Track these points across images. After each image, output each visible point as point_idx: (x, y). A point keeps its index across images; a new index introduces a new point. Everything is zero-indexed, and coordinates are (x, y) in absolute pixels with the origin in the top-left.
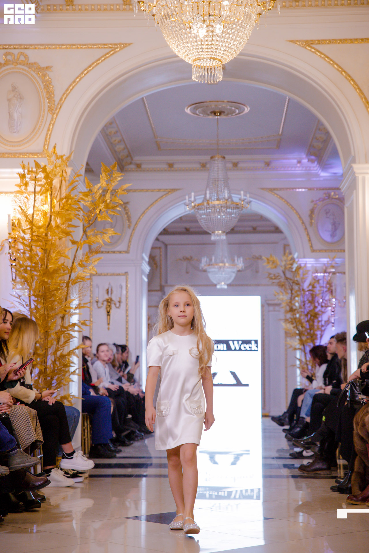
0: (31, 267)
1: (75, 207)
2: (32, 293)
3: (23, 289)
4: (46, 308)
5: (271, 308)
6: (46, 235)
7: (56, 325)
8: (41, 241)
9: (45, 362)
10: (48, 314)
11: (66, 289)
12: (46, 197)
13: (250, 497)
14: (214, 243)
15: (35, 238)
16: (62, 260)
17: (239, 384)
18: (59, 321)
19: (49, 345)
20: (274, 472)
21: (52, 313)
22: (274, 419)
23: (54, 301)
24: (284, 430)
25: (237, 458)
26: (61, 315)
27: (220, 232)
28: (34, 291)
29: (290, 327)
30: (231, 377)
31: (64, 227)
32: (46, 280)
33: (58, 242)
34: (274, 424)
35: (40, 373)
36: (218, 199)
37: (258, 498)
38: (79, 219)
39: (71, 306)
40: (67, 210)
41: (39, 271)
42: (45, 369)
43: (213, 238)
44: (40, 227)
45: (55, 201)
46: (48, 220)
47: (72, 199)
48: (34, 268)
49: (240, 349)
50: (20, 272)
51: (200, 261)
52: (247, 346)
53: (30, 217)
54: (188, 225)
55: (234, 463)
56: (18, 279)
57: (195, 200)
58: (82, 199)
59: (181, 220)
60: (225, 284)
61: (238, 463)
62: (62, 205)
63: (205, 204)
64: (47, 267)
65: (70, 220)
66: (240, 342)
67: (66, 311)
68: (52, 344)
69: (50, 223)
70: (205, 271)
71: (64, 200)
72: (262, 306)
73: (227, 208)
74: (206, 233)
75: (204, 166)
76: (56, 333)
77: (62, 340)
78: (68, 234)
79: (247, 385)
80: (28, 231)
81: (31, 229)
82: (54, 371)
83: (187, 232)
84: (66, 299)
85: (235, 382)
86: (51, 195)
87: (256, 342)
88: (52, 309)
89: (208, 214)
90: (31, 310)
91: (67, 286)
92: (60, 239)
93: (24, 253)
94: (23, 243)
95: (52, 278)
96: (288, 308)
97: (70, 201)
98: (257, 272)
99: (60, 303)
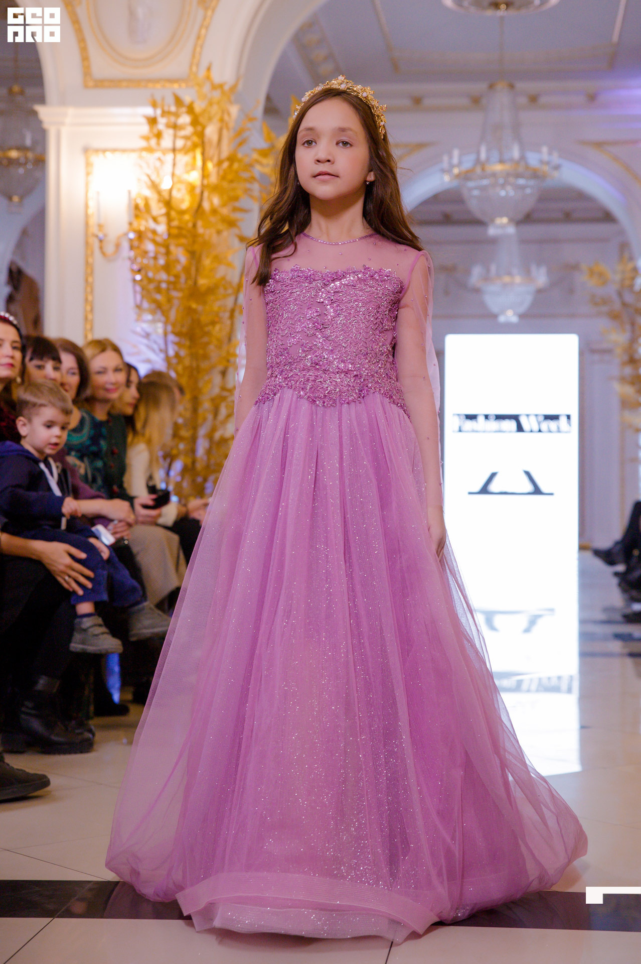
0: (169, 283)
1: (245, 175)
2: (169, 328)
3: (154, 321)
4: (194, 356)
5: (596, 357)
6: (194, 226)
7: (212, 386)
8: (185, 237)
9: (193, 451)
10: (198, 367)
11: (228, 322)
12: (194, 158)
13: (556, 689)
14: (494, 241)
15: (175, 231)
16: (221, 271)
17: (537, 491)
18: (217, 379)
19: (200, 420)
20: (598, 647)
21: (204, 365)
22: (598, 553)
23: (208, 344)
24: (616, 574)
25: (533, 621)
26: (220, 368)
27: (505, 220)
28: (174, 325)
29: (629, 390)
30: (525, 479)
31: (225, 211)
32: (194, 306)
33: (215, 239)
34: (598, 563)
35: (185, 471)
36: (501, 161)
37: (569, 691)
38: (251, 197)
39: (238, 352)
40: (231, 181)
41: (181, 290)
42: (194, 462)
43: (492, 231)
44: (182, 213)
45: (210, 165)
46: (197, 199)
47: (240, 161)
48: (173, 284)
49: (540, 431)
50: (148, 292)
51: (468, 272)
52: (553, 425)
53: (166, 195)
54: (449, 208)
55: (527, 630)
56: (146, 305)
57: (460, 163)
58: (257, 161)
59: (435, 199)
60: (515, 314)
61: (535, 629)
62: (221, 173)
63: (478, 170)
64: (195, 283)
65: (236, 199)
66: (541, 418)
67: (228, 361)
68: (205, 419)
69: (200, 206)
70: (477, 291)
71: (226, 165)
72: (581, 354)
73: (518, 176)
74: (479, 223)
75: (476, 101)
76: (213, 400)
77: (223, 411)
78: (232, 224)
79: (552, 494)
80: (163, 220)
81: (168, 215)
82: (208, 466)
83: (447, 220)
84: (230, 339)
85: (530, 488)
86: (203, 154)
87: (569, 417)
88: (206, 357)
89: (483, 189)
90: (167, 359)
91: (232, 316)
92: (219, 232)
93: (155, 258)
94: (154, 241)
95: (204, 303)
96: (626, 358)
97: (236, 166)
98: (571, 291)
99: (219, 347)
